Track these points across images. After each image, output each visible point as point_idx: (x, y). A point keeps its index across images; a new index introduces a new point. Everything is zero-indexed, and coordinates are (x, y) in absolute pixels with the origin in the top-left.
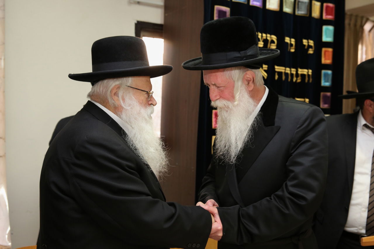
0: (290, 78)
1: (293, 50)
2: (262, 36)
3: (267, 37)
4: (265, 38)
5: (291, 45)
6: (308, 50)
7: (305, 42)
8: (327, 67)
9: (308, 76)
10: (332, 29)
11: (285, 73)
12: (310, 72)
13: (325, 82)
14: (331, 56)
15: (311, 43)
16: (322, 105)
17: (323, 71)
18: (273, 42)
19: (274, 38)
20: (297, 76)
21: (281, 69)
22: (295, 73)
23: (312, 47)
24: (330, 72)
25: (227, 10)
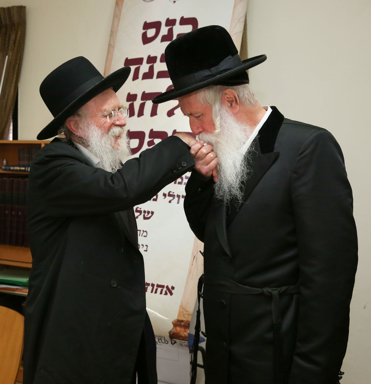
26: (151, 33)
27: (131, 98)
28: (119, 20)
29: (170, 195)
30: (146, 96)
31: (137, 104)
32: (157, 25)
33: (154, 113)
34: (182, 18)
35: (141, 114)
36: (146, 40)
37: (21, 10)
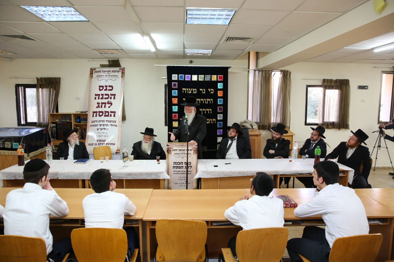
0: (203, 102)
1: (204, 93)
4: (192, 90)
5: (204, 91)
6: (210, 92)
7: (209, 90)
8: (220, 97)
9: (211, 101)
10: (222, 84)
11: (201, 101)
12: (212, 100)
13: (219, 103)
14: (222, 93)
15: (212, 90)
16: (218, 111)
17: (218, 99)
18: (195, 91)
19: (196, 90)
20: (207, 101)
21: (199, 100)
22: (205, 100)
23: (213, 91)
24: (222, 99)
25: (177, 83)
26: (101, 88)
27: (98, 103)
28: (91, 84)
29: (111, 125)
30: (102, 103)
31: (100, 105)
32: (103, 87)
33: (105, 107)
34: (109, 85)
35: (102, 107)
36: (100, 90)
37: (60, 78)
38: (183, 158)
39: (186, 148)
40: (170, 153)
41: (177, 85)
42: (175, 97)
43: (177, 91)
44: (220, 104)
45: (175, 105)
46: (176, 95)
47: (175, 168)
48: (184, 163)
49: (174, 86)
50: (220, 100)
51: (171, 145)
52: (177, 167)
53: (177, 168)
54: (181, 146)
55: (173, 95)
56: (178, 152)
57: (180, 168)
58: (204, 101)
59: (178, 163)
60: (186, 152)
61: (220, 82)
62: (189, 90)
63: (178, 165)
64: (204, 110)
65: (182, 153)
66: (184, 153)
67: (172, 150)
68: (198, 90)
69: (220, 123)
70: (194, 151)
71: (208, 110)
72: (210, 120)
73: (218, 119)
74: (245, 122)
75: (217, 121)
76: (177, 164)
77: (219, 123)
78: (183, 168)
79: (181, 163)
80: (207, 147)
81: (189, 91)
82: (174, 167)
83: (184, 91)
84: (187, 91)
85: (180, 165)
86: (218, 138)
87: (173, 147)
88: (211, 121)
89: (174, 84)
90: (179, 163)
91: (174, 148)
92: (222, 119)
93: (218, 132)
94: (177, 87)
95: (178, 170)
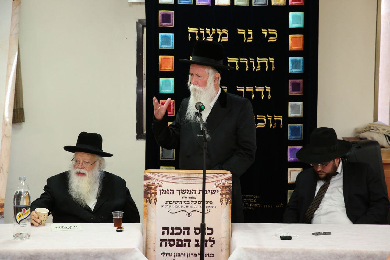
0: (248, 67)
1: (250, 40)
2: (211, 32)
3: (216, 31)
4: (215, 32)
5: (248, 36)
6: (268, 39)
7: (264, 31)
8: (296, 53)
9: (270, 64)
10: (300, 14)
11: (239, 63)
12: (272, 60)
13: (293, 68)
14: (301, 42)
15: (273, 31)
16: (290, 92)
17: (290, 58)
18: (224, 35)
19: (225, 31)
20: (256, 64)
21: (235, 60)
22: (253, 62)
23: (273, 35)
24: (300, 59)
25: (172, 12)
38: (189, 214)
39: (200, 187)
40: (153, 201)
41: (172, 18)
42: (166, 52)
43: (172, 35)
44: (295, 71)
45: (167, 74)
46: (171, 46)
47: (166, 245)
48: (192, 231)
49: (163, 21)
50: (296, 61)
51: (157, 177)
52: (172, 243)
53: (171, 245)
54: (185, 181)
55: (162, 45)
56: (176, 197)
57: (181, 246)
58: (250, 65)
59: (176, 231)
60: (199, 198)
61: (295, 9)
62: (205, 31)
63: (175, 237)
64: (249, 89)
65: (188, 200)
66: (194, 200)
67: (158, 192)
68: (233, 34)
69: (295, 127)
70: (221, 194)
71: (260, 89)
72: (267, 118)
73: (291, 114)
74: (369, 129)
75: (288, 120)
76: (173, 233)
77: (291, 127)
78: (189, 245)
79: (184, 229)
80: (257, 197)
81: (207, 35)
82: (164, 243)
83: (193, 35)
84: (200, 35)
85: (181, 237)
86: (289, 169)
87: (160, 183)
88: (268, 121)
89: (163, 15)
90: (177, 228)
91: (166, 186)
92: (300, 114)
93: (289, 154)
94: (172, 24)
95: (175, 249)
